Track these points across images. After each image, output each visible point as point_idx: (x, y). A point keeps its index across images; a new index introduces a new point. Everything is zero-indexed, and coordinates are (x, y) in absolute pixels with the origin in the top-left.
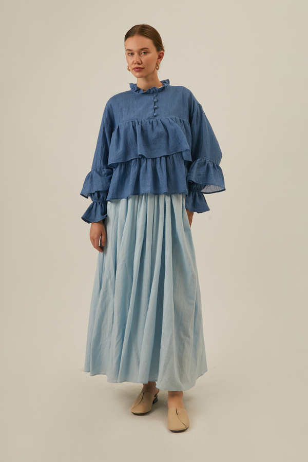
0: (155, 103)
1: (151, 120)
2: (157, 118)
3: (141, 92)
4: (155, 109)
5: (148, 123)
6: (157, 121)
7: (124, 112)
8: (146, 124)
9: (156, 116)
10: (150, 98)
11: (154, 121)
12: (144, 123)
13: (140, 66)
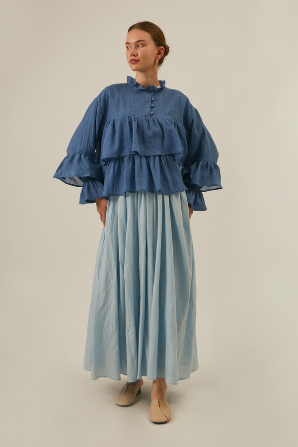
0: (152, 101)
1: (147, 118)
2: (153, 117)
3: (140, 87)
4: (152, 107)
5: (145, 121)
6: (154, 120)
7: (121, 106)
8: (142, 122)
9: (152, 115)
10: (148, 96)
11: (151, 119)
12: (141, 120)
13: (136, 58)
